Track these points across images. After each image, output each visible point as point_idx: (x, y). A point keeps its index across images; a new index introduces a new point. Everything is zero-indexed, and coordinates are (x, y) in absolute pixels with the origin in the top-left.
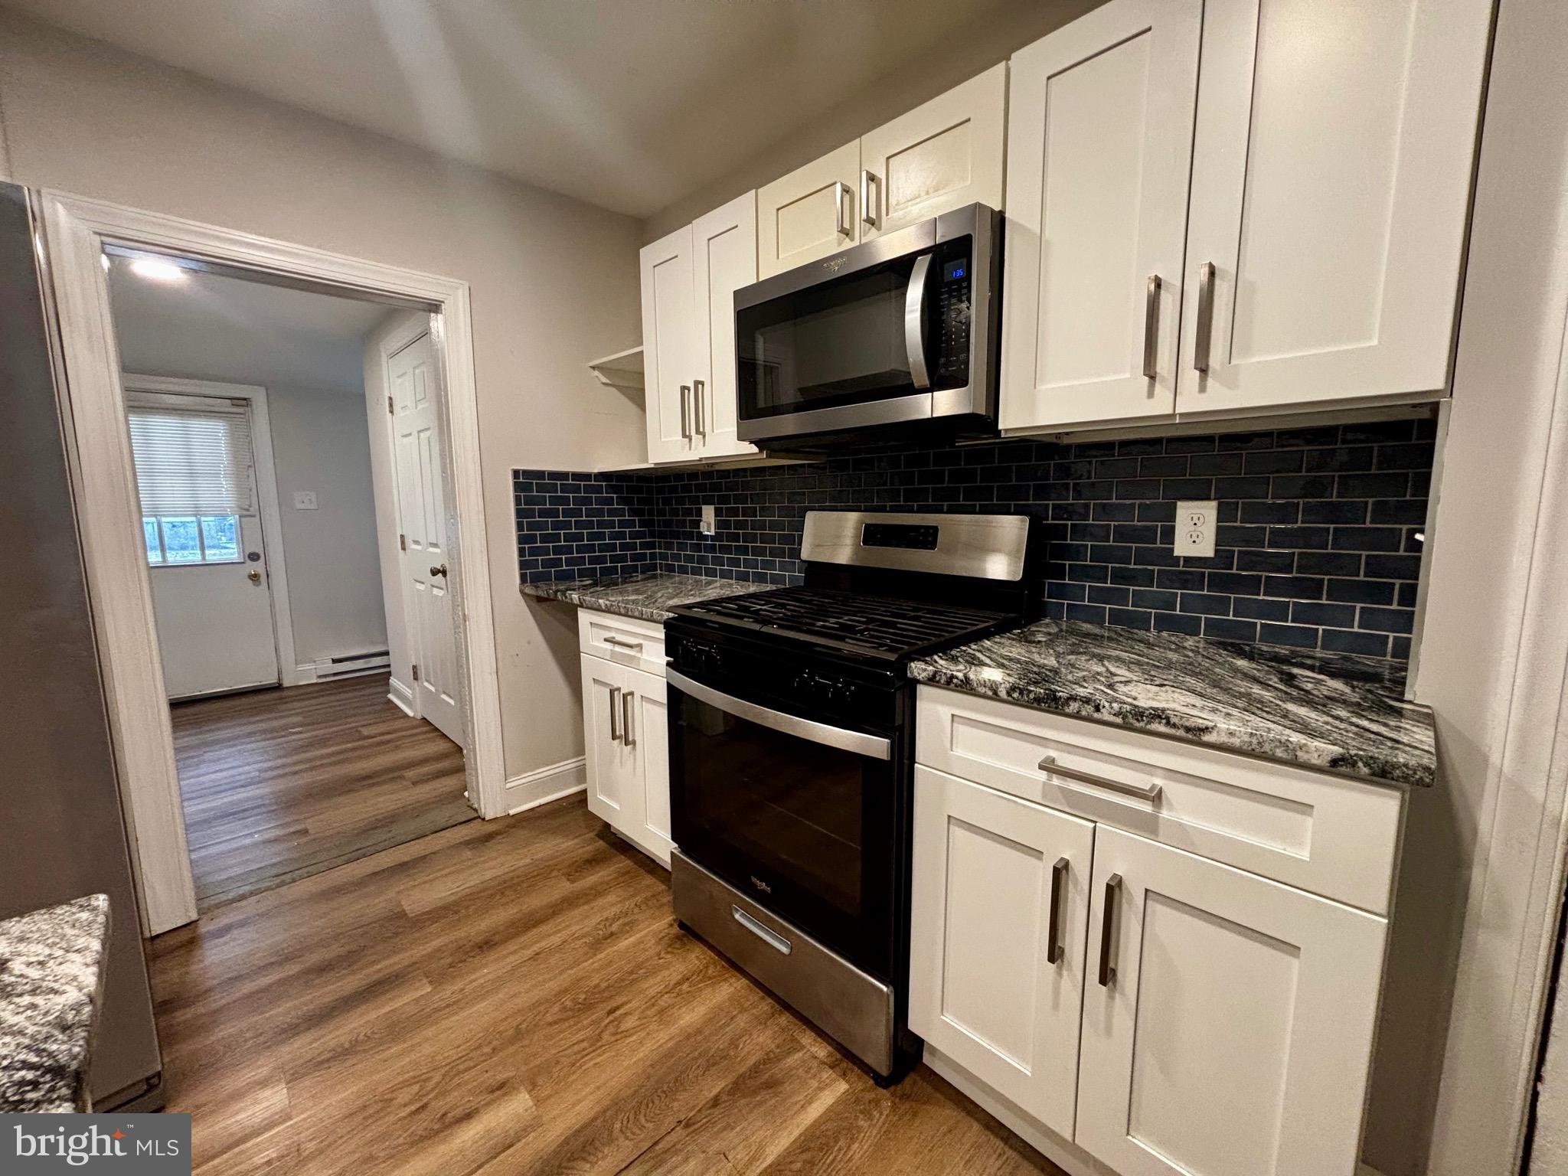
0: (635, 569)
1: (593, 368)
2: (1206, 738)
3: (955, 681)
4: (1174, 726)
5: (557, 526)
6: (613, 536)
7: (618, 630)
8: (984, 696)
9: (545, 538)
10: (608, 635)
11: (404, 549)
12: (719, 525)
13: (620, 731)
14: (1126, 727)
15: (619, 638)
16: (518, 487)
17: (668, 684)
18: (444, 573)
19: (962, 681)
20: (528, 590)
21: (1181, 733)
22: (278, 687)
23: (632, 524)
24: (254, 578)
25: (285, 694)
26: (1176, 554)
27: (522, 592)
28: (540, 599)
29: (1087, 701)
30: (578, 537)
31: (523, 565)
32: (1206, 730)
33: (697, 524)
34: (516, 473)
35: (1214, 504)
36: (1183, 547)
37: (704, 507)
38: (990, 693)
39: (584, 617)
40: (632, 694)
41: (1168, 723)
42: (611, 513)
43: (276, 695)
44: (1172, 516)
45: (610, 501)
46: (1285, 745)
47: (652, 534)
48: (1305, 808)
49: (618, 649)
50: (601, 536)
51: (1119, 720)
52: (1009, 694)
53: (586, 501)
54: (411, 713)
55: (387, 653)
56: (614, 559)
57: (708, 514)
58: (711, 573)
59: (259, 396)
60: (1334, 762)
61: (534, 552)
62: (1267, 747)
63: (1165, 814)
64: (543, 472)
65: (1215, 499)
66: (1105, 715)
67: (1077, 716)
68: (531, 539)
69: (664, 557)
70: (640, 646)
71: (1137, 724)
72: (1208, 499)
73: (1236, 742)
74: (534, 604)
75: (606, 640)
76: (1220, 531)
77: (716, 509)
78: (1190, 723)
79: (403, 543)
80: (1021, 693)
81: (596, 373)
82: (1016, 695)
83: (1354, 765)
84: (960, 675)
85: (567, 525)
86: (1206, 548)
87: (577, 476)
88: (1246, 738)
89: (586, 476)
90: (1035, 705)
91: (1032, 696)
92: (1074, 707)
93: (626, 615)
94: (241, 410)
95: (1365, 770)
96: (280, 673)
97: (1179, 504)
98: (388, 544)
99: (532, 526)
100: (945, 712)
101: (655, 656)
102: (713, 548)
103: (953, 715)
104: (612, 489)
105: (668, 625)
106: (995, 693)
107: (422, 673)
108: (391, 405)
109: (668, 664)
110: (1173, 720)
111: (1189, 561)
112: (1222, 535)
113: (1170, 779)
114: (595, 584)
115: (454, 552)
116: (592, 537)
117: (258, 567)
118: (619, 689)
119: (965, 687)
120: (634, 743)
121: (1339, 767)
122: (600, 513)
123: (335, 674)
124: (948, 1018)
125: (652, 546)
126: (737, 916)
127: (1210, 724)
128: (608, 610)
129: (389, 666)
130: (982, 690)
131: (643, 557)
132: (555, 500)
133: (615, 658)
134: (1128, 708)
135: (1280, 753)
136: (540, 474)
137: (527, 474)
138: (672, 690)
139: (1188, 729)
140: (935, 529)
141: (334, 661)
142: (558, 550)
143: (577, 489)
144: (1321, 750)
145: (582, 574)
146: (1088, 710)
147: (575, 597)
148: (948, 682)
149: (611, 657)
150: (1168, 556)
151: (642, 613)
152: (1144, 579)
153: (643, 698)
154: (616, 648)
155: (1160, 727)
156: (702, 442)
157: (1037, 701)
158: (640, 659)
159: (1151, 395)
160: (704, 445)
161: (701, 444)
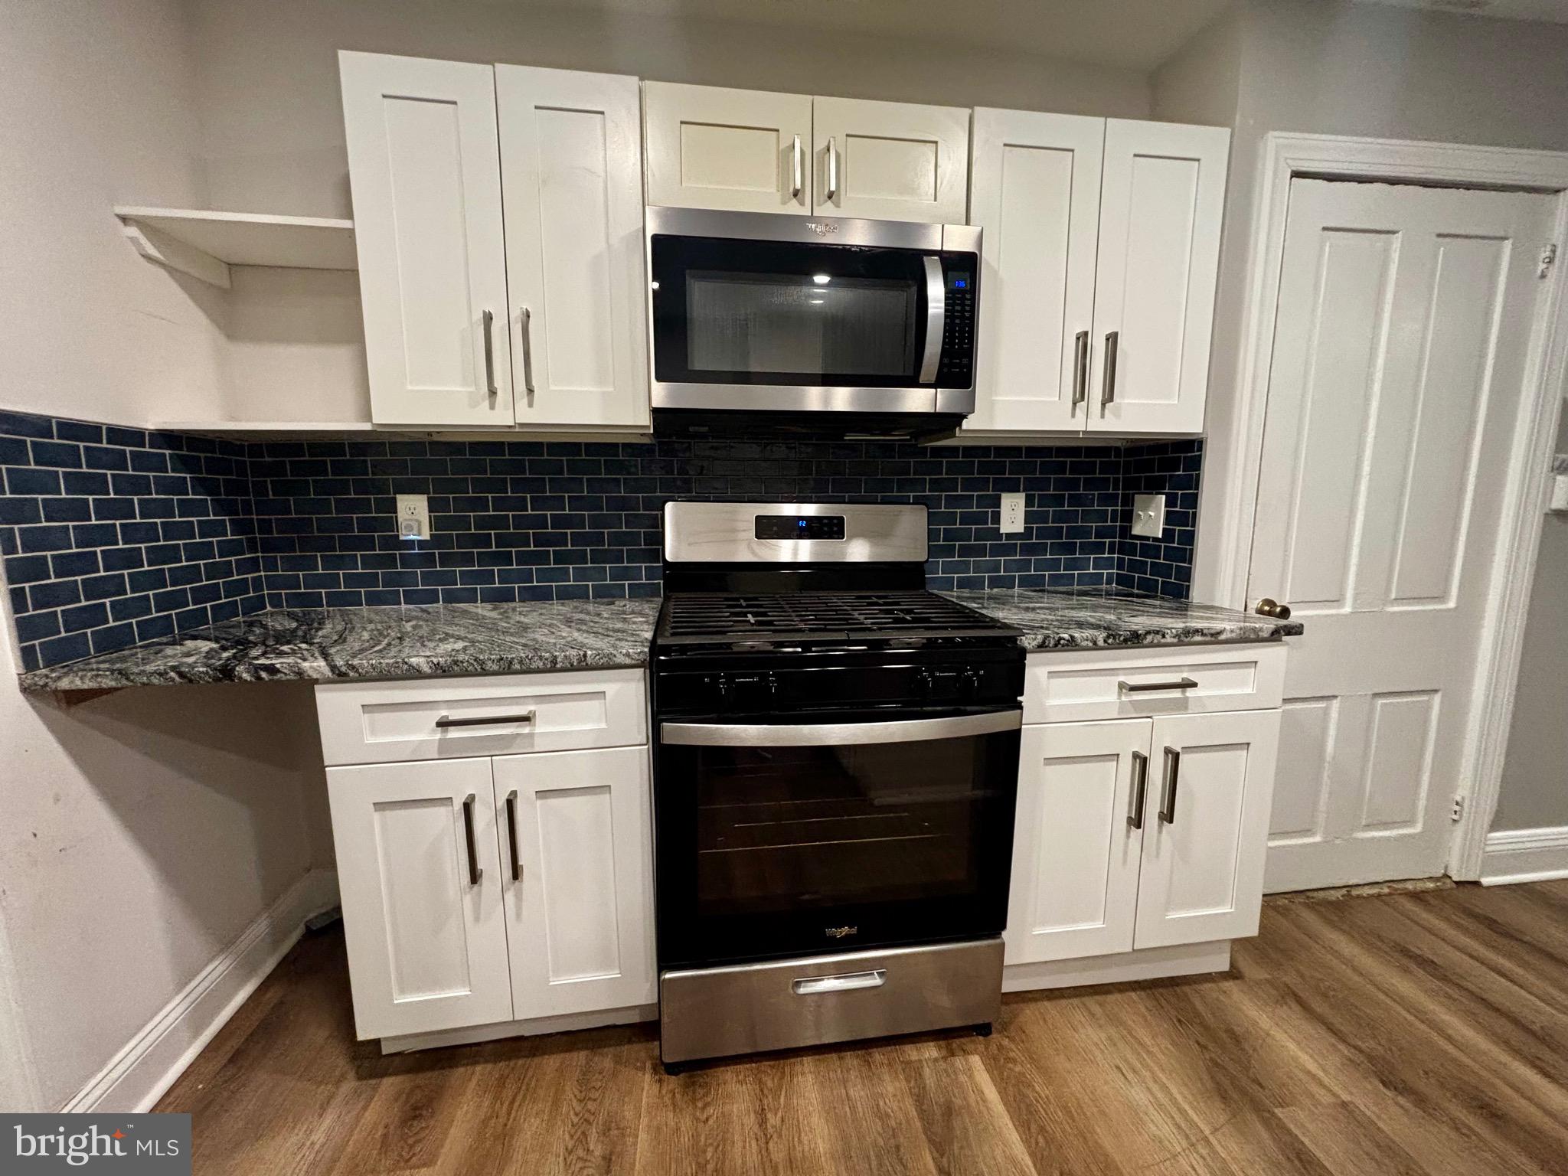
1: (125, 219)
2: (1222, 637)
3: (1062, 642)
4: (1205, 635)
5: (86, 537)
6: (194, 552)
8: (1083, 649)
9: (66, 566)
10: (435, 715)
12: (440, 524)
15: (464, 714)
17: (653, 747)
19: (1068, 641)
21: (1208, 638)
23: (221, 529)
26: (1001, 532)
27: (27, 690)
28: (102, 701)
29: (1157, 633)
30: (131, 559)
31: (24, 630)
32: (1220, 633)
35: (1023, 495)
36: (1005, 527)
37: (399, 497)
38: (1091, 644)
39: (338, 700)
40: (515, 795)
41: (1203, 635)
42: (184, 509)
44: (997, 504)
45: (179, 487)
46: (1254, 629)
47: (255, 545)
48: (1254, 665)
49: (460, 733)
50: (172, 554)
51: (1175, 640)
52: (1105, 641)
53: (139, 486)
57: (414, 507)
60: (1273, 634)
64: (47, 421)
65: (1024, 491)
66: (1169, 639)
67: (1152, 645)
68: (35, 569)
69: (283, 582)
70: (530, 716)
72: (1019, 491)
73: (1235, 636)
75: (437, 726)
76: (1027, 514)
77: (432, 499)
78: (1213, 632)
80: (1114, 638)
81: (133, 231)
82: (1110, 641)
83: (1280, 633)
84: (1066, 636)
85: (106, 535)
86: (1019, 527)
87: (117, 434)
88: (1238, 632)
89: (134, 436)
90: (1124, 645)
91: (1122, 638)
92: (1149, 638)
97: (1004, 495)
99: (34, 539)
102: (427, 560)
103: (1050, 672)
104: (184, 463)
105: (658, 668)
106: (1095, 643)
110: (1205, 631)
111: (1010, 536)
112: (1029, 517)
113: (1191, 671)
116: (157, 556)
118: (474, 798)
120: (521, 870)
122: (166, 509)
125: (254, 565)
127: (1220, 628)
130: (1085, 643)
131: (243, 586)
132: (77, 483)
134: (1181, 630)
135: (1252, 636)
136: (41, 425)
137: (13, 422)
139: (1212, 635)
142: (91, 590)
143: (119, 461)
144: (1266, 627)
145: (146, 629)
146: (1158, 639)
148: (1056, 645)
149: (446, 751)
150: (996, 533)
151: (554, 661)
152: (980, 551)
153: (541, 794)
154: (454, 733)
155: (1198, 638)
156: (525, 400)
157: (1126, 641)
158: (531, 735)
159: (1073, 415)
160: (530, 405)
161: (522, 403)
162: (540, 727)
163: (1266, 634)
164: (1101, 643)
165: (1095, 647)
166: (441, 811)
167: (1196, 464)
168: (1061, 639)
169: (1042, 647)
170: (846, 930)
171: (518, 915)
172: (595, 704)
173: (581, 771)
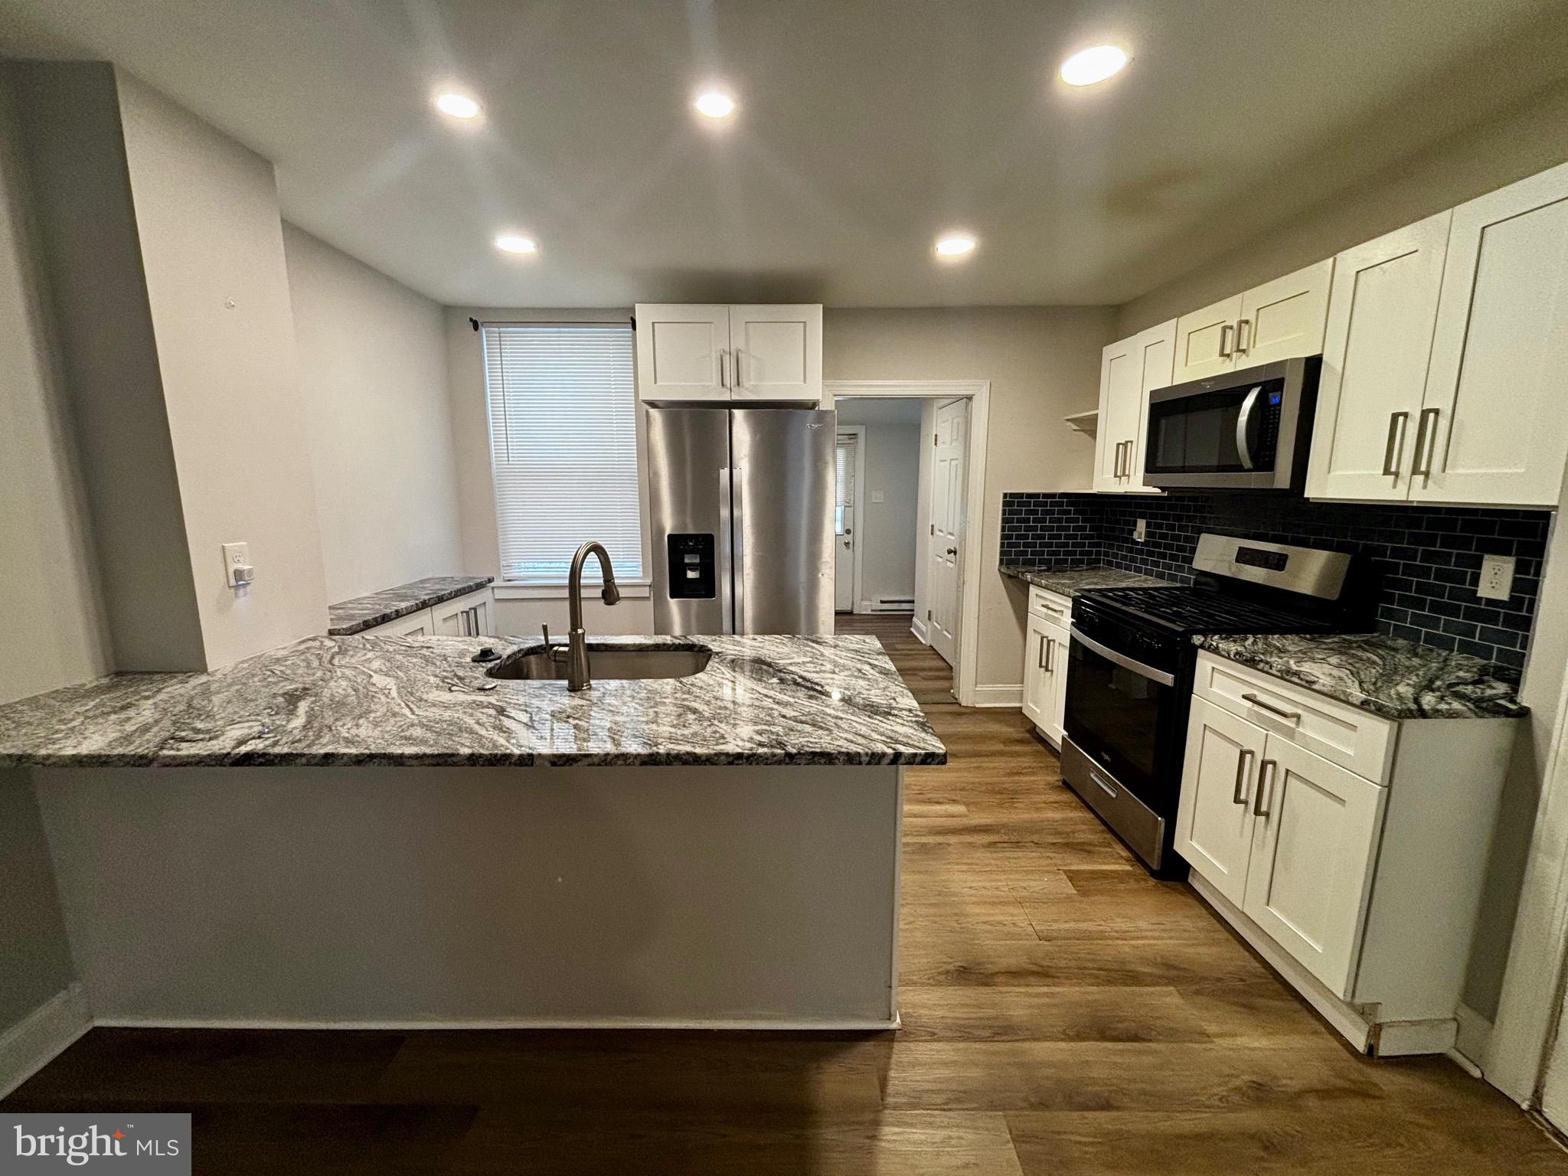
0: (1082, 561)
1: (1068, 420)
2: (1314, 687)
4: (1302, 679)
5: (1027, 529)
6: (1067, 537)
7: (1051, 601)
8: (1223, 656)
9: (1018, 537)
10: (1045, 603)
11: (932, 534)
12: (1148, 534)
13: (1044, 664)
14: (1282, 678)
15: (1052, 606)
16: (1005, 504)
17: (1071, 636)
18: (955, 553)
19: (1215, 647)
20: (1002, 570)
21: (1304, 683)
22: (851, 613)
23: (1084, 528)
24: (847, 544)
25: (855, 617)
26: (1479, 595)
27: (999, 570)
28: (1010, 576)
29: (1267, 663)
30: (1042, 537)
31: (1002, 553)
32: (1314, 682)
33: (1131, 532)
34: (1005, 495)
35: (1513, 559)
36: (1484, 591)
37: (1139, 520)
38: (1226, 655)
39: (1033, 590)
40: (1054, 641)
41: (1299, 678)
42: (1068, 520)
43: (848, 617)
44: (1479, 565)
45: (1068, 512)
46: (1344, 693)
47: (1099, 537)
48: (1354, 728)
49: (1050, 612)
50: (1059, 537)
51: (1279, 674)
52: (1235, 656)
53: (1051, 512)
54: (924, 642)
55: (913, 602)
56: (1067, 553)
57: (1141, 525)
58: (1138, 570)
59: (861, 431)
60: (1363, 703)
61: (1010, 545)
62: (1337, 694)
63: (1300, 729)
64: (1023, 494)
67: (1264, 671)
68: (1010, 537)
69: (1106, 554)
70: (1062, 612)
71: (1287, 677)
72: (1510, 555)
73: (1325, 689)
74: (1005, 578)
75: (1043, 606)
76: (1515, 580)
77: (1147, 523)
78: (1308, 679)
79: (932, 530)
80: (1241, 657)
81: (1069, 423)
82: (1238, 657)
83: (1369, 704)
85: (1035, 528)
87: (1046, 496)
88: (1330, 688)
89: (1052, 496)
90: (1246, 663)
91: (1245, 658)
93: (1055, 592)
94: (852, 441)
95: (1373, 708)
96: (853, 604)
97: (1486, 557)
98: (923, 530)
99: (1011, 529)
100: (1209, 665)
101: (1067, 619)
102: (1141, 552)
103: (1213, 668)
104: (1070, 505)
105: (1075, 600)
106: (1229, 654)
107: (933, 616)
108: (936, 440)
109: (1073, 623)
113: (1305, 710)
114: (1048, 570)
115: (963, 538)
116: (1051, 537)
117: (849, 538)
118: (1047, 637)
119: (1216, 651)
120: (1052, 671)
121: (1364, 705)
122: (1060, 520)
123: (881, 611)
124: (1194, 843)
125: (1098, 545)
126: (1092, 775)
127: (1316, 679)
128: (1046, 588)
129: (913, 610)
130: (1223, 653)
131: (1090, 553)
132: (1029, 512)
133: (1048, 618)
134: (1285, 669)
135: (1342, 697)
136: (1021, 495)
137: (1012, 495)
138: (1072, 638)
139: (1307, 682)
140: (1286, 556)
141: (882, 602)
142: (1026, 545)
143: (1045, 504)
144: (1358, 695)
145: (1041, 562)
146: (1267, 668)
147: (1029, 577)
148: (1209, 647)
149: (1043, 615)
150: (1474, 596)
151: (1064, 591)
152: (1453, 612)
154: (1046, 610)
155: (1296, 680)
158: (1059, 618)
159: (1395, 486)
160: (1128, 483)
162: (1062, 617)
165: (1231, 659)
166: (1039, 638)
168: (1212, 645)
170: (1107, 757)
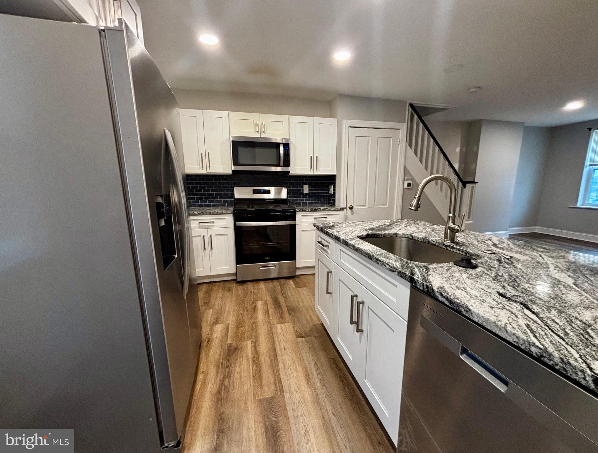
2: (331, 210)
3: (303, 210)
15: (204, 221)
17: (234, 226)
35: (308, 185)
36: (305, 192)
44: (303, 187)
46: (337, 208)
49: (205, 224)
66: (322, 210)
67: (319, 211)
70: (213, 222)
71: (325, 210)
75: (199, 223)
76: (309, 189)
80: (312, 210)
86: (307, 192)
92: (318, 210)
93: (209, 215)
97: (304, 186)
103: (302, 215)
111: (306, 194)
112: (309, 190)
126: (261, 268)
128: (200, 214)
130: (307, 211)
134: (324, 208)
138: (237, 227)
139: (329, 209)
149: (200, 228)
150: (303, 193)
151: (218, 213)
152: (300, 197)
153: (216, 235)
154: (201, 224)
155: (327, 210)
156: (209, 168)
157: (314, 210)
158: (214, 225)
159: (311, 171)
160: (210, 169)
161: (208, 169)
162: (215, 224)
163: (339, 209)
164: (310, 210)
165: (309, 211)
166: (199, 238)
167: (335, 180)
169: (300, 211)
170: (268, 258)
171: (212, 256)
172: (225, 220)
173: (222, 232)
